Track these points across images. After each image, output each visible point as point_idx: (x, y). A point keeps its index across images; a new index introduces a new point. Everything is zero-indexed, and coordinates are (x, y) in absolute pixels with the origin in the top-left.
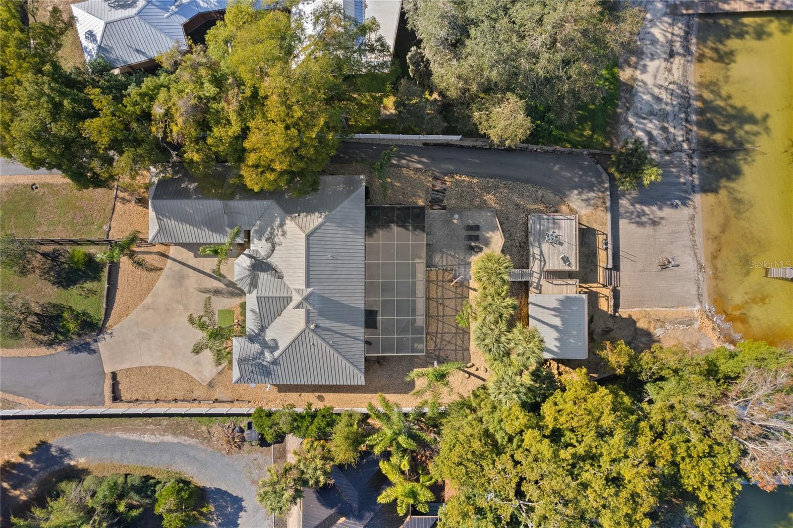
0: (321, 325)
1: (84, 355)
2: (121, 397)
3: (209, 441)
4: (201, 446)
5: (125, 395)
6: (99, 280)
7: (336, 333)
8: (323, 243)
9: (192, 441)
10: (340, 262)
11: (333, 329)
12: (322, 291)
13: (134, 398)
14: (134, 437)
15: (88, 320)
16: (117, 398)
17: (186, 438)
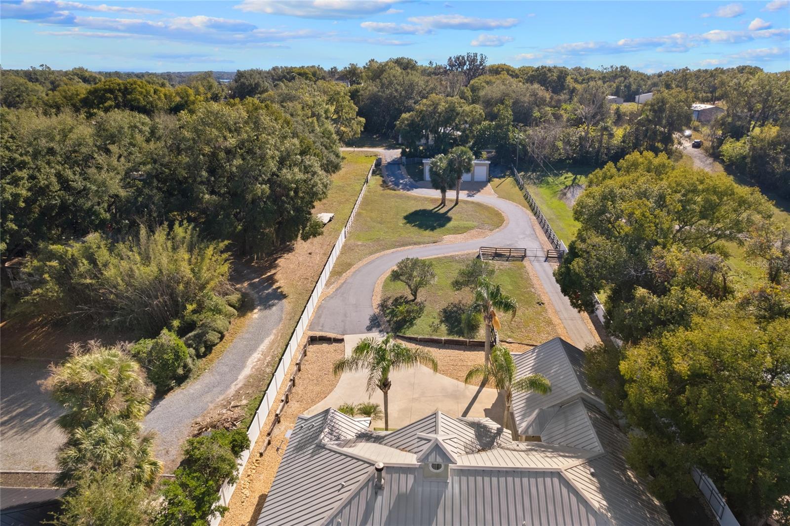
0: (379, 498)
1: (368, 323)
2: (313, 344)
3: (224, 406)
4: (221, 398)
5: (312, 348)
6: (449, 334)
9: (232, 390)
13: (308, 353)
14: (263, 347)
15: (406, 326)
16: (313, 340)
17: (240, 385)
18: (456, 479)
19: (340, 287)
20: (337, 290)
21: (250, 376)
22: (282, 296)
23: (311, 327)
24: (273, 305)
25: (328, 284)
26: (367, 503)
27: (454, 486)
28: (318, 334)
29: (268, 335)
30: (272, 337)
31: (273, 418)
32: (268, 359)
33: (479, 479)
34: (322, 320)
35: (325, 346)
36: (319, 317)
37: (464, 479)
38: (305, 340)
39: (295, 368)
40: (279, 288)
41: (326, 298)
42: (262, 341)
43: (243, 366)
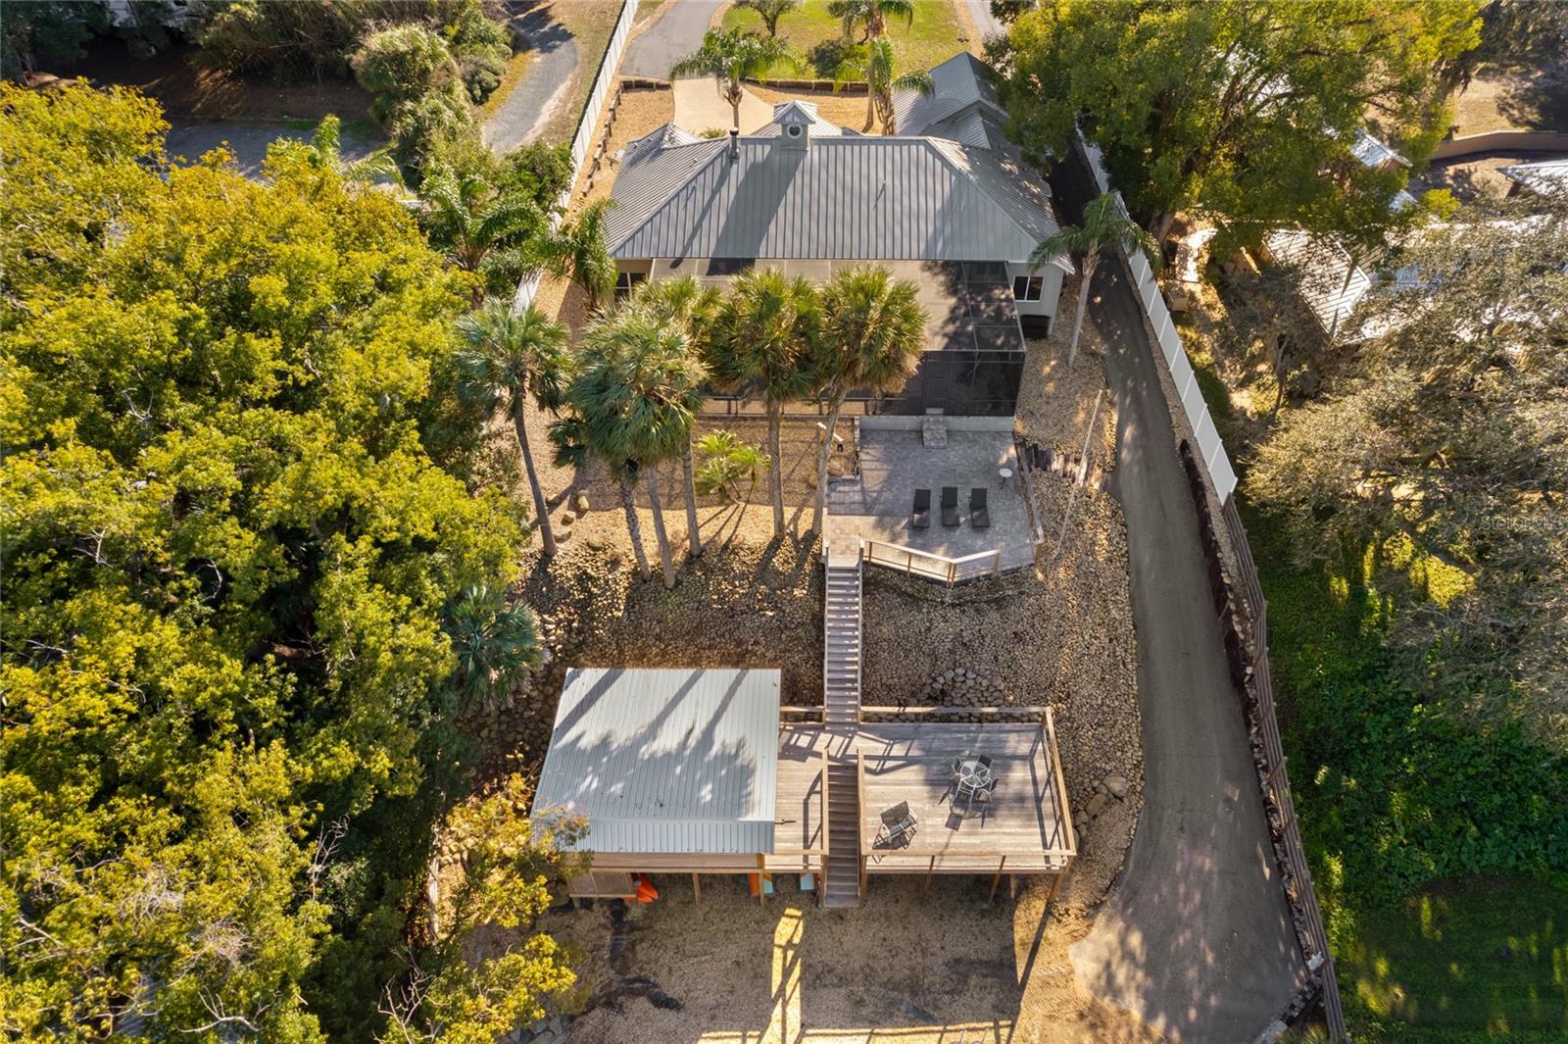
0: (735, 166)
2: (628, 91)
5: (629, 97)
7: (714, 193)
8: (913, 171)
9: (531, 136)
10: (872, 205)
11: (724, 189)
12: (807, 168)
13: (623, 100)
14: (559, 93)
16: (627, 86)
17: (540, 132)
18: (816, 148)
19: (657, 23)
20: (652, 26)
21: (550, 123)
22: (566, 36)
23: (621, 70)
24: (555, 47)
25: (638, 18)
26: (722, 169)
27: (813, 154)
28: (634, 78)
29: (562, 81)
30: (569, 83)
31: (591, 162)
32: (570, 105)
33: (840, 148)
34: (636, 63)
35: (644, 94)
36: (632, 59)
37: (824, 148)
38: (617, 86)
39: (610, 114)
40: (560, 25)
41: (636, 38)
42: (555, 87)
43: (537, 114)
